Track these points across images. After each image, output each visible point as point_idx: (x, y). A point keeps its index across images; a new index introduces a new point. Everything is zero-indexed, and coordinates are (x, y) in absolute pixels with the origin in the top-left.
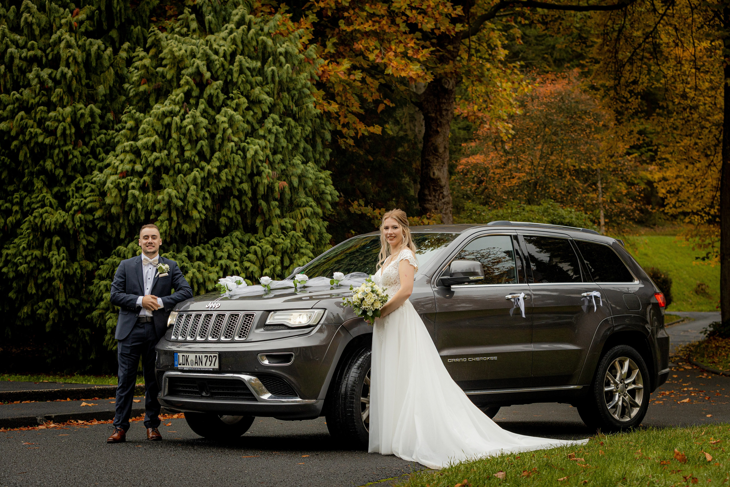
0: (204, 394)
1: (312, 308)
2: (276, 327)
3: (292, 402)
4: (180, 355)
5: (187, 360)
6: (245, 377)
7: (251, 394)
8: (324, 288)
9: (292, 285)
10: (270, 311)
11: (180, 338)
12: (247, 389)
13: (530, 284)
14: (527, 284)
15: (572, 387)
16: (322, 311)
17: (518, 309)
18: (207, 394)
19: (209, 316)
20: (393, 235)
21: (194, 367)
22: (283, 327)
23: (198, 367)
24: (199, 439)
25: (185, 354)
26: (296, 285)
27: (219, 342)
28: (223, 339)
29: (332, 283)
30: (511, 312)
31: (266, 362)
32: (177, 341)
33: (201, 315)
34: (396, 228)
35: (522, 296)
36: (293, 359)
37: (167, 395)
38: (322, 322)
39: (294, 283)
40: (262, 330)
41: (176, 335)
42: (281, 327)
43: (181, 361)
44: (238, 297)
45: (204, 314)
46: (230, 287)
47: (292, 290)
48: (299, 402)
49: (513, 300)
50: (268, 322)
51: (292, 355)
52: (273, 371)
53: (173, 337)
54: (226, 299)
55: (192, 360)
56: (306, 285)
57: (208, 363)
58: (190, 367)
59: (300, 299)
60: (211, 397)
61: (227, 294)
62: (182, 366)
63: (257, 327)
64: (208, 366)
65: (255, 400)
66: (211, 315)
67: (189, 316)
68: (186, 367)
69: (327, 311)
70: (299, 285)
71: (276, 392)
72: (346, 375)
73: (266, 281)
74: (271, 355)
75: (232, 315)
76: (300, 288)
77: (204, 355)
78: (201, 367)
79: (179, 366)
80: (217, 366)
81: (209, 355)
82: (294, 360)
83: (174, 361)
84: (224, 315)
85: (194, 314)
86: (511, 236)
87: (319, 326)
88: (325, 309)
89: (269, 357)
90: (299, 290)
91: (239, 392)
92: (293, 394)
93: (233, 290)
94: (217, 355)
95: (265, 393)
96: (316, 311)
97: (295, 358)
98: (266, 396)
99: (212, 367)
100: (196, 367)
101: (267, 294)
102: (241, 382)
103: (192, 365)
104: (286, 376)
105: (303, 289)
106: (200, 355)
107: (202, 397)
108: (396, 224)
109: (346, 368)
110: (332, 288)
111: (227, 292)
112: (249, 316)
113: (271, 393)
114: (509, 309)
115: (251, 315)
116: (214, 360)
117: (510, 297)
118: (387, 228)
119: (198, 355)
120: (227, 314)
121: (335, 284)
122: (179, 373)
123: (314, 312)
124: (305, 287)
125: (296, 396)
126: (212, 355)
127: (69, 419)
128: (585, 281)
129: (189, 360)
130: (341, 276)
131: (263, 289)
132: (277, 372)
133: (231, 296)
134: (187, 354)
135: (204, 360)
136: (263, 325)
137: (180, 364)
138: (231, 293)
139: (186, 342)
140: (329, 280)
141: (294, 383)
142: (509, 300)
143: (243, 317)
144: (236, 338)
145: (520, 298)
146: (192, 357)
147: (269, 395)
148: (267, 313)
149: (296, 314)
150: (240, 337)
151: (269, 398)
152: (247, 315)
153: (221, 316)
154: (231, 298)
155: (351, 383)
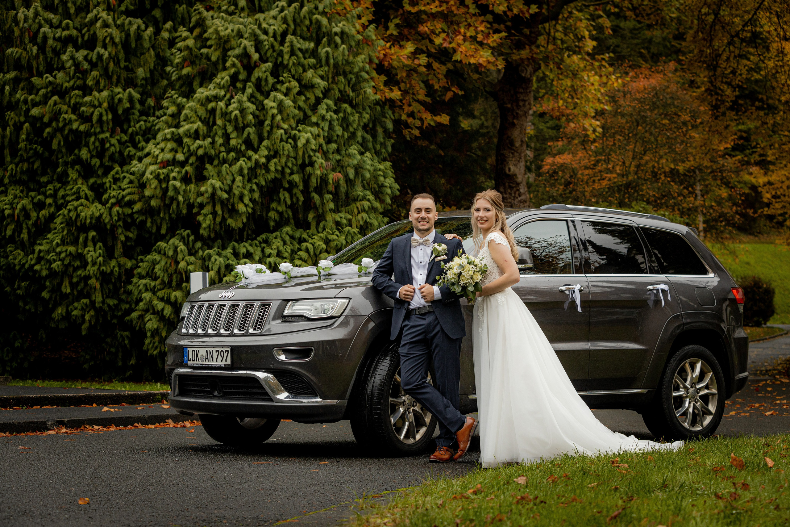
0: (216, 393)
1: (335, 297)
2: (297, 319)
3: (313, 402)
4: (190, 350)
5: (197, 356)
6: (261, 375)
7: (266, 394)
8: (351, 276)
9: (315, 272)
10: (288, 301)
11: (191, 331)
12: (262, 387)
13: (587, 275)
14: (584, 275)
15: (635, 391)
16: (346, 301)
17: (573, 302)
18: (219, 393)
19: (222, 306)
20: (485, 219)
21: (204, 363)
22: (303, 319)
23: (209, 363)
24: (216, 445)
25: (195, 349)
26: (319, 272)
27: (232, 335)
28: (236, 331)
29: (360, 270)
30: (566, 306)
31: (283, 357)
32: (187, 335)
33: (213, 306)
34: (488, 210)
35: (577, 287)
36: (312, 354)
37: (177, 395)
38: (345, 313)
39: (317, 269)
40: (279, 321)
41: (187, 328)
42: (300, 319)
43: (191, 357)
44: (255, 285)
45: (216, 304)
46: (246, 275)
47: (316, 278)
48: (320, 402)
49: (567, 292)
50: (286, 312)
51: (312, 350)
52: (291, 367)
53: (184, 330)
54: (242, 287)
55: (202, 356)
56: (331, 272)
57: (220, 358)
58: (200, 363)
59: (321, 288)
60: (224, 396)
61: (243, 282)
62: (191, 362)
63: (274, 319)
64: (220, 362)
65: (271, 400)
66: (225, 305)
67: (201, 307)
68: (196, 363)
69: (351, 301)
70: (323, 273)
71: (293, 391)
72: (373, 373)
73: (286, 268)
74: (288, 350)
75: (247, 305)
76: (325, 275)
77: (215, 350)
78: (211, 363)
79: (189, 362)
80: (229, 362)
81: (220, 350)
82: (315, 355)
83: (183, 357)
84: (238, 305)
85: (206, 304)
86: (566, 221)
87: (342, 318)
88: (350, 299)
89: (285, 352)
90: (323, 278)
91: (254, 391)
92: (314, 394)
93: (250, 278)
94: (229, 349)
95: (282, 392)
96: (340, 301)
97: (315, 352)
98: (283, 396)
99: (224, 362)
100: (206, 363)
101: (287, 282)
102: (255, 380)
103: (202, 361)
104: (306, 373)
105: (327, 277)
106: (211, 349)
107: (214, 397)
108: (489, 206)
109: (374, 366)
110: (360, 276)
111: (243, 280)
112: (265, 306)
113: (288, 392)
114: (563, 303)
115: (267, 305)
116: (225, 355)
117: (564, 288)
118: (478, 210)
119: (208, 349)
120: (242, 304)
121: (363, 271)
122: (190, 370)
123: (337, 302)
124: (330, 275)
125: (316, 395)
126: (224, 350)
127: (84, 424)
128: (650, 273)
129: (199, 356)
130: (370, 263)
131: (283, 276)
132: (296, 369)
134: (197, 349)
135: (215, 355)
136: (281, 316)
137: (190, 360)
138: (248, 281)
139: (197, 335)
140: (357, 266)
141: (313, 381)
142: (562, 291)
143: (259, 307)
144: (251, 331)
145: (575, 290)
146: (202, 352)
147: (286, 394)
148: (286, 302)
149: (318, 304)
150: (255, 330)
151: (286, 398)
152: (263, 305)
153: (235, 306)
154: (247, 286)
155: (378, 381)
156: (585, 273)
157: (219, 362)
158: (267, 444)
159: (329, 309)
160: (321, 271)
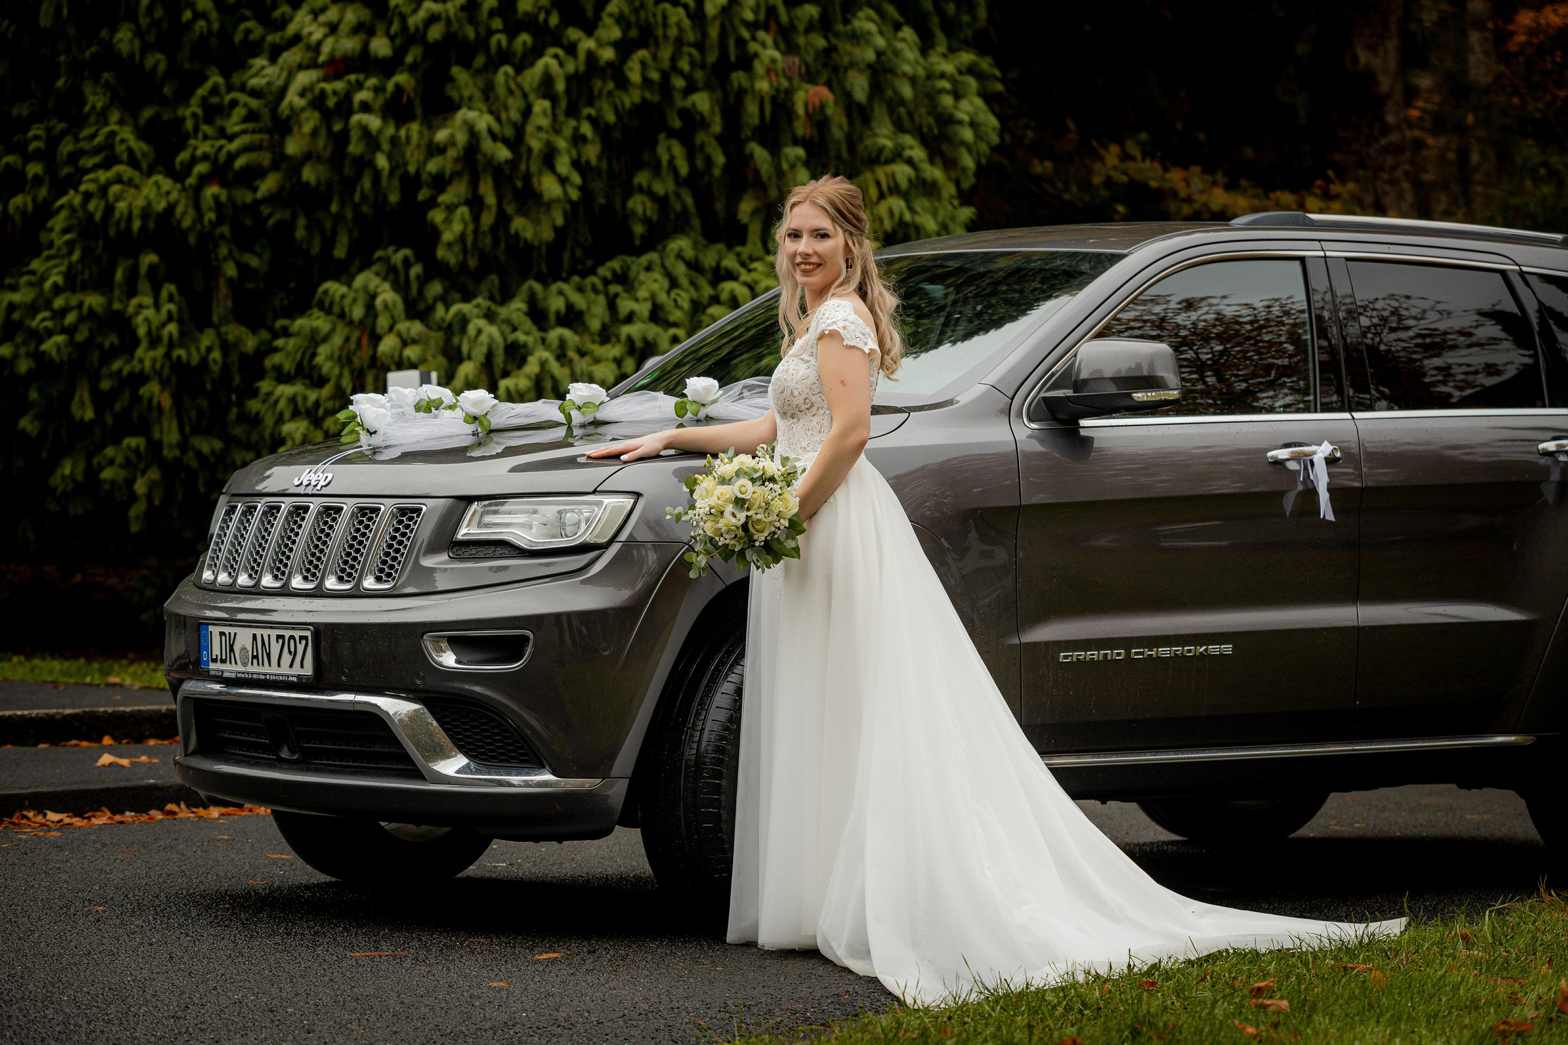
0: (285, 754)
1: (595, 492)
2: (490, 550)
3: (531, 784)
4: (215, 630)
5: (232, 650)
6: (394, 707)
7: (406, 758)
9: (560, 417)
10: (469, 500)
11: (222, 578)
12: (393, 740)
13: (1357, 415)
14: (1347, 415)
15: (1500, 739)
16: (628, 502)
17: (1311, 493)
18: (293, 753)
19: (299, 512)
20: (814, 259)
21: (250, 668)
22: (505, 551)
23: (261, 669)
25: (227, 630)
26: (569, 418)
27: (320, 593)
28: (331, 583)
29: (681, 410)
30: (1289, 503)
31: (449, 659)
32: (214, 589)
33: (278, 509)
34: (824, 236)
35: (1323, 450)
36: (529, 650)
37: (195, 753)
38: (623, 536)
39: (562, 409)
40: (444, 557)
41: (215, 567)
42: (500, 550)
43: (216, 651)
44: (396, 453)
45: (289, 505)
46: (374, 422)
47: (560, 433)
48: (545, 784)
49: (1292, 466)
50: (464, 532)
51: (527, 638)
52: (477, 689)
53: (207, 575)
54: (360, 457)
55: (244, 649)
56: (601, 415)
57: (287, 658)
58: (240, 668)
59: (571, 463)
60: (303, 763)
61: (361, 443)
62: (220, 666)
63: (431, 550)
65: (417, 774)
66: (309, 509)
67: (250, 510)
68: (230, 669)
69: (641, 503)
70: (577, 417)
71: (480, 752)
73: (475, 404)
74: (463, 638)
75: (363, 511)
76: (583, 426)
77: (274, 633)
78: (266, 669)
79: (212, 666)
80: (308, 670)
81: (287, 633)
82: (533, 656)
83: (199, 651)
84: (339, 510)
85: (262, 504)
86: (1302, 260)
87: (615, 548)
88: (638, 495)
89: (458, 644)
90: (577, 432)
91: (377, 749)
92: (533, 761)
93: (381, 432)
94: (308, 634)
95: (445, 755)
96: (608, 500)
97: (535, 646)
98: (452, 766)
99: (297, 670)
100: (254, 669)
101: (480, 444)
102: (375, 720)
103: (245, 664)
104: (512, 705)
105: (591, 430)
106: (266, 632)
107: (280, 763)
108: (825, 224)
109: (705, 682)
111: (363, 438)
112: (408, 514)
113: (467, 755)
114: (1280, 494)
115: (413, 510)
116: (300, 648)
117: (1283, 454)
118: (795, 235)
119: (259, 632)
120: (351, 507)
121: (689, 415)
122: (217, 687)
123: (599, 504)
124: (597, 423)
125: (538, 764)
126: (297, 634)
128: (1553, 405)
129: (237, 648)
130: (707, 390)
131: (470, 428)
133: (375, 450)
134: (232, 630)
135: (275, 648)
136: (447, 541)
137: (215, 661)
138: (376, 440)
139: (232, 590)
140: (672, 401)
141: (531, 727)
142: (1278, 463)
143: (393, 515)
144: (369, 583)
145: (1316, 458)
146: (244, 638)
147: (461, 761)
148: (463, 504)
149: (549, 509)
150: (379, 579)
151: (458, 772)
152: (403, 511)
153: (331, 512)
154: (371, 456)
155: (716, 727)
156: (1350, 410)
157: (285, 670)
158: (469, 880)
159: (578, 524)
160: (574, 413)
